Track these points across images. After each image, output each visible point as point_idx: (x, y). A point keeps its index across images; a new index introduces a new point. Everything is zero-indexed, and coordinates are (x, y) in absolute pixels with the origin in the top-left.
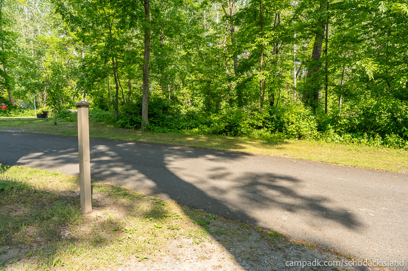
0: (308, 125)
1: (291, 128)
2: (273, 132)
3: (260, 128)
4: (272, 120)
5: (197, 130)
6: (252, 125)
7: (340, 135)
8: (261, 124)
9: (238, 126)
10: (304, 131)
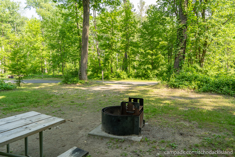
0: (125, 76)
1: (122, 77)
2: (117, 78)
3: (113, 77)
4: (117, 75)
5: (95, 78)
6: (112, 77)
7: (133, 78)
8: (114, 76)
9: (108, 77)
10: (125, 78)
